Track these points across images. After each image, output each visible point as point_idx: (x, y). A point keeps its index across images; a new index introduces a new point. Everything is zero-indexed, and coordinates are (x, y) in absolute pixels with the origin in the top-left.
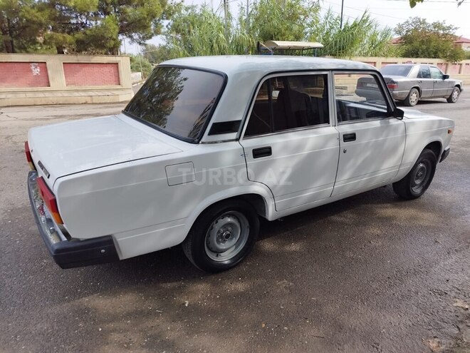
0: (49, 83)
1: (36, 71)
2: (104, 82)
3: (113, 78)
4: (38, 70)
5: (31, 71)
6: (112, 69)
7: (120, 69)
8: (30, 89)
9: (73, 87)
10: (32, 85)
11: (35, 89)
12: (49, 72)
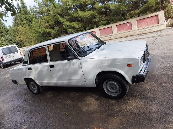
0: (132, 28)
1: (128, 25)
2: (152, 24)
3: (156, 21)
4: (129, 24)
5: (127, 25)
6: (155, 18)
7: (159, 17)
8: (126, 31)
9: (140, 28)
10: (127, 30)
11: (128, 31)
12: (132, 25)
